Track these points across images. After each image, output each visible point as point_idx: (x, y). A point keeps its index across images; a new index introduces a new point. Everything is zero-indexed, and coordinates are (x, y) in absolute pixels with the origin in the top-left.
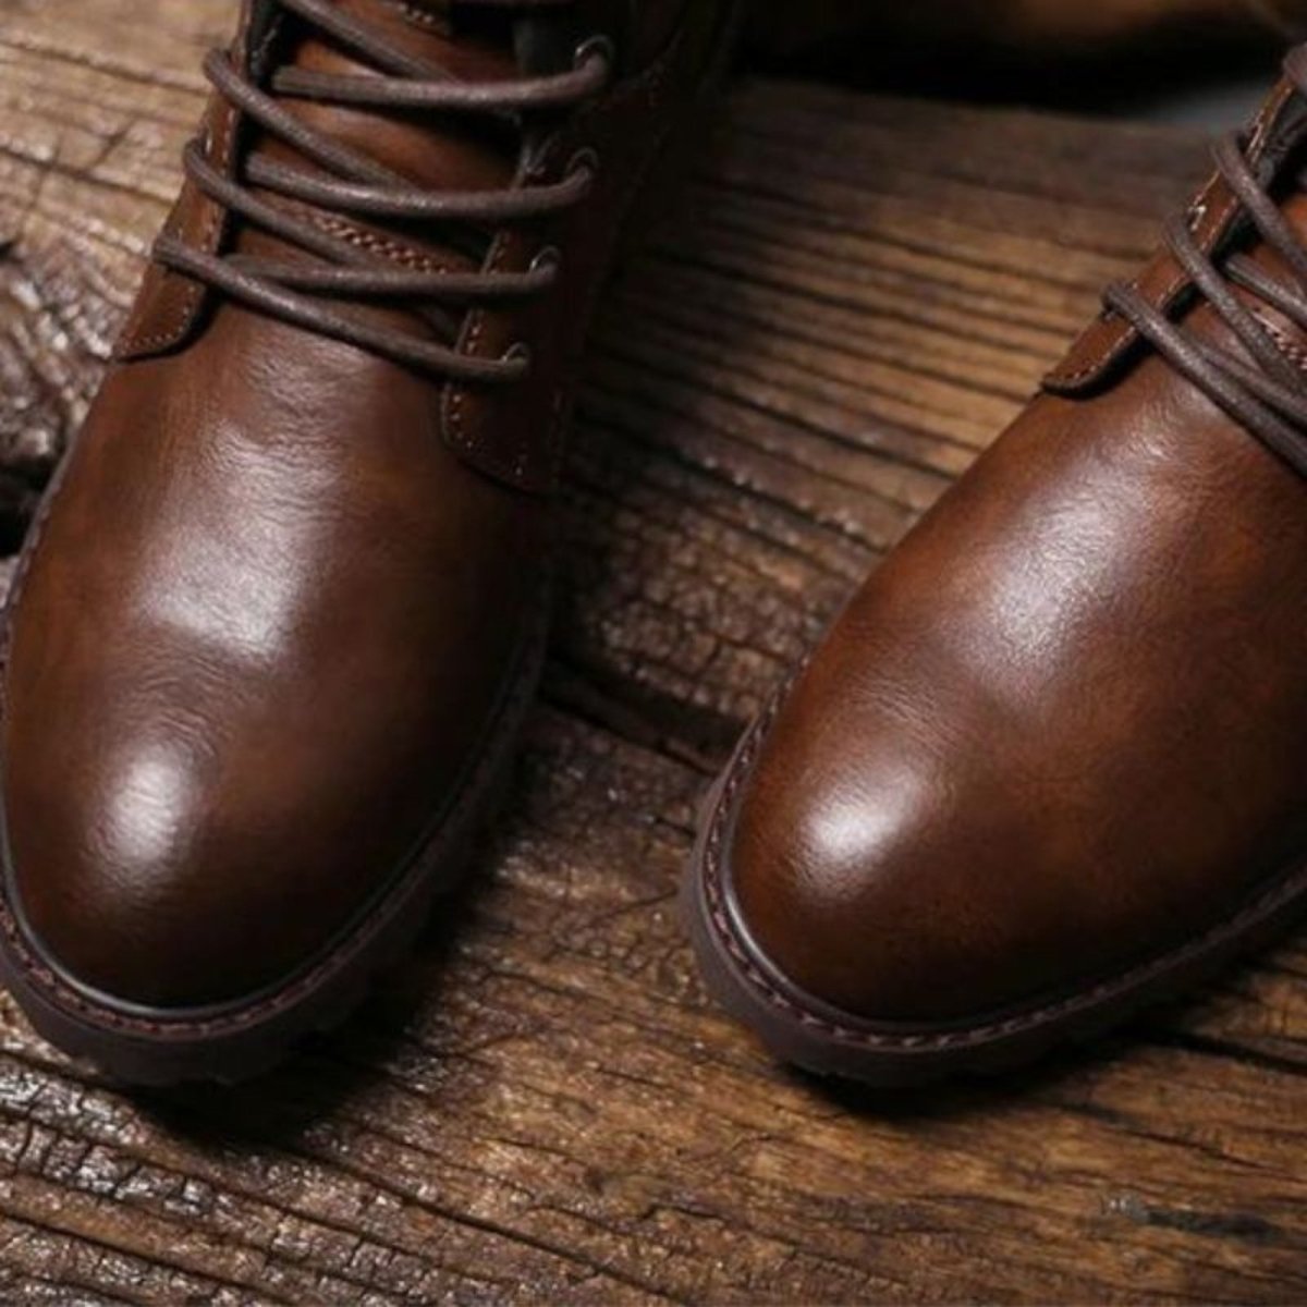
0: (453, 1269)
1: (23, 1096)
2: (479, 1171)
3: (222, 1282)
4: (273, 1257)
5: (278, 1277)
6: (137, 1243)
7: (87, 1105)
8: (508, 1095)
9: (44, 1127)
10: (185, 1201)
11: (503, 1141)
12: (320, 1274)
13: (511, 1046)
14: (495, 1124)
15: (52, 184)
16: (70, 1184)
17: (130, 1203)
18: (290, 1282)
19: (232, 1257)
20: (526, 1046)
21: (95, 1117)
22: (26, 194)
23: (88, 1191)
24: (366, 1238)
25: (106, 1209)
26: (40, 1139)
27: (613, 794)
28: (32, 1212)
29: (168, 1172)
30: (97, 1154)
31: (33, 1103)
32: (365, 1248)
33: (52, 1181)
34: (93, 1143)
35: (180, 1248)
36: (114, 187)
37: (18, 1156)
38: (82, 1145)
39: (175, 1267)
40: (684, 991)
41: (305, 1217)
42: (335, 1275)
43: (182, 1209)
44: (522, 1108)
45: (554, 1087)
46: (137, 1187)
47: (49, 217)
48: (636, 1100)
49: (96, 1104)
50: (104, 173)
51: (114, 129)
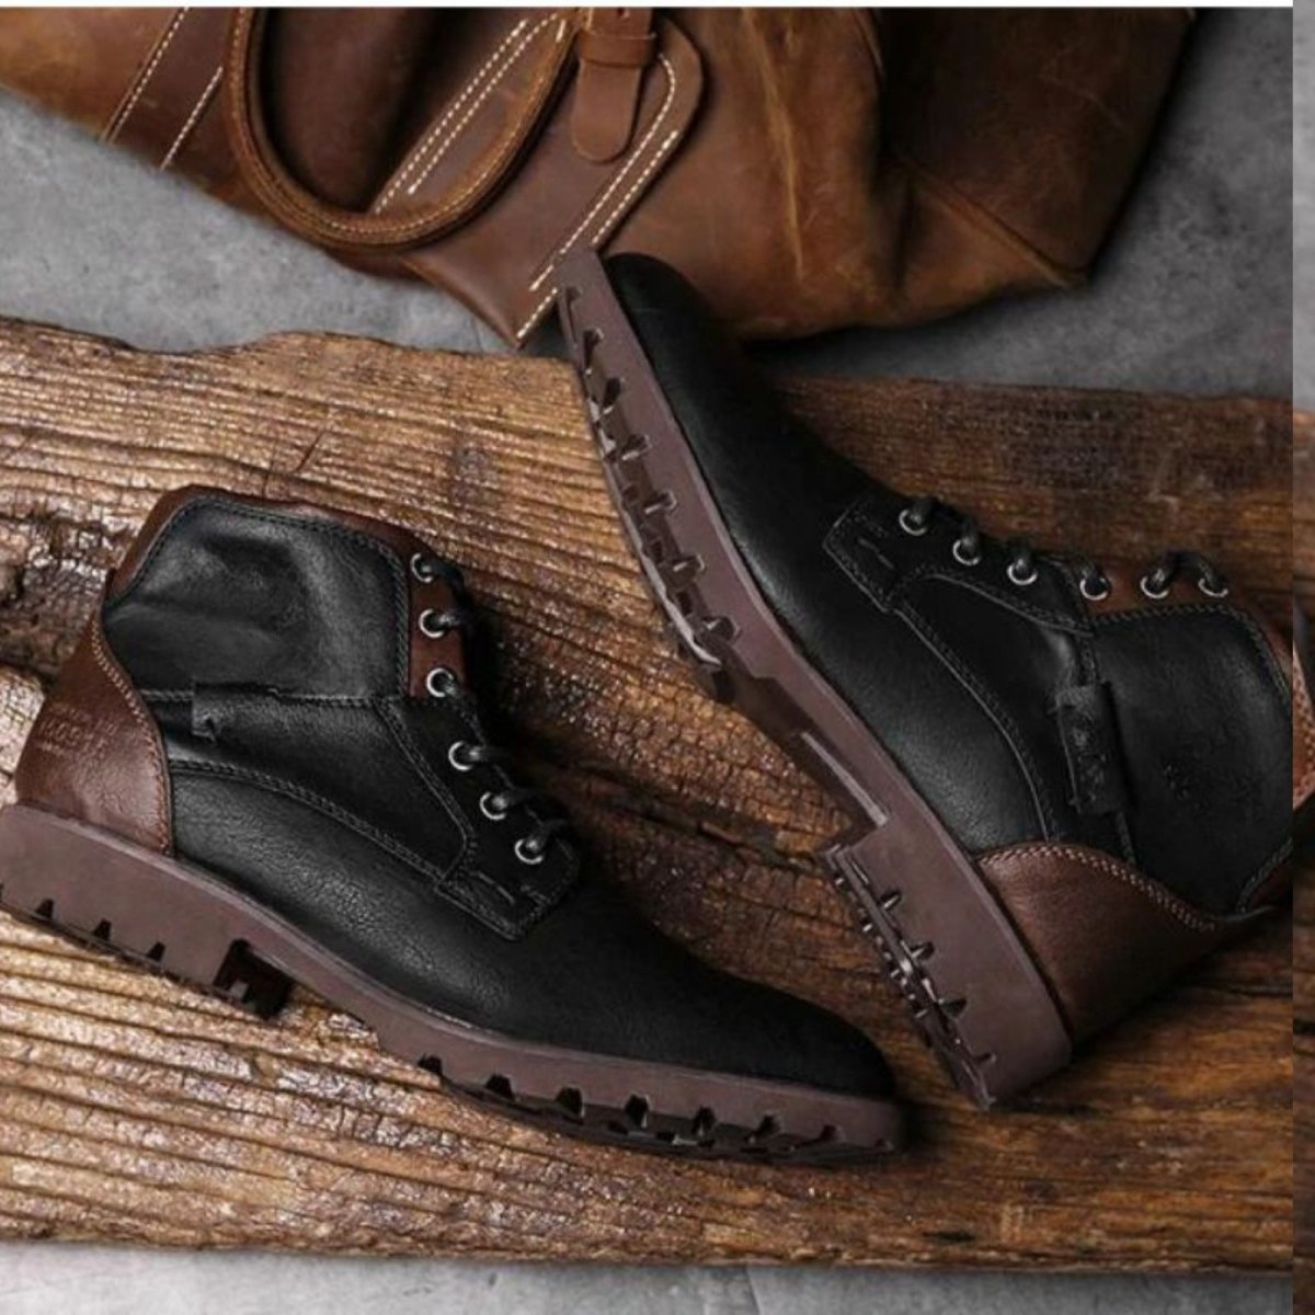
1: (337, 1090)
3: (470, 1192)
4: (498, 1175)
5: (503, 1186)
6: (416, 1174)
7: (376, 1092)
9: (352, 1108)
10: (440, 1146)
12: (527, 1183)
16: (371, 1141)
17: (408, 1149)
18: (512, 1189)
19: (474, 1177)
21: (382, 1099)
23: (383, 1144)
24: (553, 1158)
25: (395, 1154)
26: (349, 1114)
27: (674, 872)
28: (351, 1161)
29: (430, 1129)
30: (386, 1119)
31: (344, 1094)
32: (553, 1164)
33: (360, 1140)
34: (382, 1115)
35: (443, 1174)
36: (314, 485)
37: (338, 1127)
38: (376, 1117)
39: (440, 1186)
41: (515, 1149)
42: (537, 1182)
43: (441, 1153)
46: (412, 1139)
49: (382, 1091)
50: (306, 476)
51: (307, 443)
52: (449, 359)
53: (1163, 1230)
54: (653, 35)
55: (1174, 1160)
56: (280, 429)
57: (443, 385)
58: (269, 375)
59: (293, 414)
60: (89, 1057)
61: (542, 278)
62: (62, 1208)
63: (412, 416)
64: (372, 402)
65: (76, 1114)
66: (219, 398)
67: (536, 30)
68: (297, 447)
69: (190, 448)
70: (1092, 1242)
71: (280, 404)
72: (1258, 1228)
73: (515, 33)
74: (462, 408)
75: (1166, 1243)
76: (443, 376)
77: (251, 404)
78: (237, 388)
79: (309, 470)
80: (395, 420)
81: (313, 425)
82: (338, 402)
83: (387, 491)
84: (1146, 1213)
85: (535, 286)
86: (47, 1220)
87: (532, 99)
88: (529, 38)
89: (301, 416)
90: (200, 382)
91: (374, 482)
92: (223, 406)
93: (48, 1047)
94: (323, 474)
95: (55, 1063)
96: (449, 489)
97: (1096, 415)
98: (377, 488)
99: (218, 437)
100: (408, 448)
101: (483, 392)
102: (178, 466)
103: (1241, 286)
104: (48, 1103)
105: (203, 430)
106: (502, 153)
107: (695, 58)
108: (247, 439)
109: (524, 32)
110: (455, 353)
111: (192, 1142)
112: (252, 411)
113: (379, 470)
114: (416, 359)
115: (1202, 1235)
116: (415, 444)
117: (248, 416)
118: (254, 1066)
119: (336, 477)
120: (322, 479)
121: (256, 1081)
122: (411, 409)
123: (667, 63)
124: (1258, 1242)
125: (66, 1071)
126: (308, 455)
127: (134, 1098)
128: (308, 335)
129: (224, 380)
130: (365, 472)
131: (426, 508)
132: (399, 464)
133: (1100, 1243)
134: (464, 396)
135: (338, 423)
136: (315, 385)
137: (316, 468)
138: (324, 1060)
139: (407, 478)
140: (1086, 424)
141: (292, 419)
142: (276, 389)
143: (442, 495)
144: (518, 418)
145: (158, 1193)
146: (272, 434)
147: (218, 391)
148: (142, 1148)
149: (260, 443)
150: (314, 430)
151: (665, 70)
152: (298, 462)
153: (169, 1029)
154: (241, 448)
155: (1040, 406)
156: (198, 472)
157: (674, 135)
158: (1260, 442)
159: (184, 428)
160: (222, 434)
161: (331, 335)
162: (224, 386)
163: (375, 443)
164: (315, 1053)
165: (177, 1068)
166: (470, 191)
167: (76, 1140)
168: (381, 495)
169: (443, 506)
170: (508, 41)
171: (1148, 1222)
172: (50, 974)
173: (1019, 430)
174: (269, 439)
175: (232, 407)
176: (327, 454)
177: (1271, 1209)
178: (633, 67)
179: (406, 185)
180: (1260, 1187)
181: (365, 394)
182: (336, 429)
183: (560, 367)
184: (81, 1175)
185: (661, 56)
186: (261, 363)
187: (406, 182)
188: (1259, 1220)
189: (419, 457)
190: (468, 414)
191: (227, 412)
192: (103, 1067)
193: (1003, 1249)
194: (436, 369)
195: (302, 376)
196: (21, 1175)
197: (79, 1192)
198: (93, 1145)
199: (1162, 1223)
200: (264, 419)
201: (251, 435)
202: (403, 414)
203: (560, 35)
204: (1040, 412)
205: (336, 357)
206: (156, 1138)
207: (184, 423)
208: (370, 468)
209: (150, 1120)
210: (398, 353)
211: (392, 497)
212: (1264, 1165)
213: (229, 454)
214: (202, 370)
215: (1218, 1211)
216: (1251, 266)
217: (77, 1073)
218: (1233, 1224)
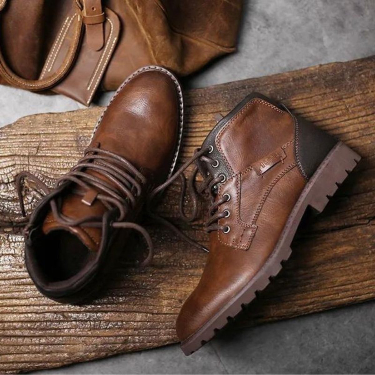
0: (164, 322)
1: (87, 317)
2: (162, 306)
3: (129, 336)
4: (135, 329)
5: (137, 332)
6: (114, 334)
8: (163, 293)
9: (92, 321)
10: (118, 325)
11: (164, 300)
13: (160, 284)
14: (162, 298)
15: (31, 159)
16: (99, 329)
17: (110, 328)
18: (139, 332)
19: (129, 331)
20: (163, 284)
21: (100, 317)
22: (27, 163)
23: (103, 329)
25: (107, 331)
26: (92, 323)
27: (162, 238)
28: (95, 335)
29: (114, 322)
30: (102, 322)
31: (89, 318)
33: (96, 329)
35: (121, 333)
36: (42, 156)
37: (90, 327)
38: (99, 322)
39: (120, 336)
40: (184, 267)
43: (119, 327)
44: (165, 294)
45: (169, 288)
46: (110, 325)
47: (33, 166)
48: (183, 287)
49: (99, 314)
50: (39, 154)
51: (37, 146)
52: (69, 113)
53: (313, 302)
54: (103, 13)
55: (312, 283)
56: (28, 143)
57: (70, 121)
58: (22, 130)
59: (31, 139)
60: (20, 324)
61: (90, 86)
62: (23, 365)
63: (64, 131)
64: (52, 130)
65: (20, 340)
66: (11, 139)
67: (72, 19)
68: (35, 147)
69: (6, 154)
70: (295, 309)
71: (28, 136)
72: (338, 295)
73: (66, 21)
74: (76, 126)
75: (315, 305)
76: (69, 119)
77: (20, 139)
78: (15, 135)
79: (39, 153)
80: (59, 133)
81: (38, 140)
82: (42, 133)
83: (61, 153)
84: (308, 298)
85: (89, 88)
86: (20, 369)
87: (76, 38)
88: (70, 22)
89: (34, 139)
90: (5, 136)
91: (58, 152)
92: (12, 141)
93: (9, 324)
94: (43, 153)
95: (12, 327)
96: (78, 149)
97: (247, 87)
98: (59, 153)
99: (13, 150)
100: (64, 140)
101: (81, 120)
102: (4, 160)
103: (277, 40)
104: (12, 339)
105: (8, 149)
106: (71, 55)
107: (116, 17)
108: (21, 148)
109: (69, 21)
110: (70, 112)
111: (53, 340)
112: (20, 140)
113: (58, 148)
114: (60, 116)
115: (324, 301)
116: (66, 139)
117: (20, 142)
118: (64, 316)
119: (47, 153)
120: (44, 155)
121: (65, 320)
122: (63, 130)
123: (109, 20)
124: (339, 299)
125: (15, 329)
126: (38, 149)
127: (35, 332)
128: (30, 116)
129: (11, 134)
130: (54, 150)
131: (73, 155)
132: (63, 145)
133: (298, 310)
134: (76, 123)
135: (44, 138)
136: (35, 129)
137: (41, 152)
138: (82, 310)
139: (66, 149)
140: (244, 90)
141: (31, 140)
142: (25, 133)
143: (77, 151)
144: (92, 125)
145: (47, 355)
146: (27, 146)
147: (10, 137)
148: (40, 344)
149: (25, 149)
150: (38, 142)
151: (109, 21)
152: (36, 151)
153: (39, 312)
154: (20, 151)
155: (231, 88)
156: (10, 161)
157: (116, 39)
158: (292, 84)
159: (3, 149)
160: (14, 149)
161: (36, 115)
162: (12, 135)
163: (55, 141)
164: (79, 309)
165: (44, 321)
166: (65, 67)
167: (22, 347)
168: (60, 155)
169: (77, 154)
170: (65, 24)
171: (309, 301)
172: (4, 304)
173: (227, 96)
174: (26, 147)
175: (15, 141)
176: (43, 147)
177: (341, 290)
178: (100, 23)
179: (47, 69)
180: (337, 284)
181: (49, 129)
182: (44, 140)
183: (100, 108)
184: (26, 355)
185: (107, 18)
186: (20, 127)
187: (48, 69)
188: (338, 294)
189: (68, 142)
190: (78, 127)
191: (14, 142)
192: (25, 325)
193: (272, 317)
194: (67, 117)
195: (31, 128)
196: (10, 359)
197: (26, 360)
198: (27, 347)
199: (313, 300)
200: (24, 142)
201: (22, 147)
202: (61, 131)
203: (79, 19)
204: (231, 90)
205: (39, 120)
206: (43, 341)
207: (3, 148)
208: (55, 148)
209: (40, 336)
210: (55, 115)
211: (63, 155)
212: (336, 278)
213: (17, 153)
214: (4, 133)
215: (327, 294)
216: (278, 33)
217: (17, 329)
218: (332, 296)
